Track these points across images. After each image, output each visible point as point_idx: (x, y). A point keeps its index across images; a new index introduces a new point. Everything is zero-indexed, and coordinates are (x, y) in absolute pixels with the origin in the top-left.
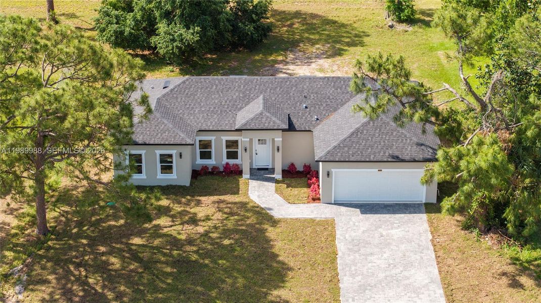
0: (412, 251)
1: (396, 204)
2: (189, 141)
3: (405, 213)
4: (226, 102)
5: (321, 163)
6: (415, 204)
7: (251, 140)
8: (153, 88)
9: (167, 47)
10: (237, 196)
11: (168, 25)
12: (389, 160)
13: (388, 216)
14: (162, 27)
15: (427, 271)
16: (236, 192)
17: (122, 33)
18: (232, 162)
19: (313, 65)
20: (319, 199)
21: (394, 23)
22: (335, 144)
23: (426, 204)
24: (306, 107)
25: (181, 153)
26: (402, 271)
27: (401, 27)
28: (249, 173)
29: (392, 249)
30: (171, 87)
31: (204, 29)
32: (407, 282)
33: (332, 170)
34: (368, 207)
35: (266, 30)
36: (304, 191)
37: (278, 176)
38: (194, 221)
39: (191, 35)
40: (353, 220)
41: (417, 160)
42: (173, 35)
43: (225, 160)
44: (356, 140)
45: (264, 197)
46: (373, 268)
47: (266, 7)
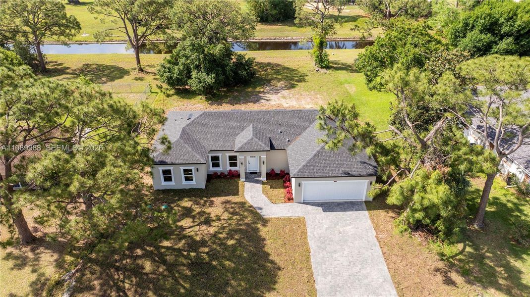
0: (364, 248)
1: (345, 202)
2: (203, 161)
3: (352, 210)
4: (228, 129)
5: (294, 179)
6: (358, 202)
7: (245, 157)
8: (182, 118)
9: (197, 86)
10: (236, 197)
11: (198, 73)
12: (343, 176)
13: (341, 213)
14: (194, 74)
15: (378, 269)
16: (236, 193)
17: (171, 78)
18: (233, 169)
19: (279, 95)
20: (292, 199)
21: (319, 69)
22: (304, 164)
23: (366, 202)
24: (281, 132)
25: (197, 168)
26: (360, 269)
27: (323, 71)
28: (244, 177)
29: (349, 246)
30: (192, 119)
31: (217, 75)
32: (366, 281)
33: (302, 182)
34: (326, 205)
35: (252, 74)
36: (282, 192)
37: (263, 178)
38: (208, 222)
39: (210, 79)
40: (318, 218)
41: (362, 175)
42: (200, 79)
43: (229, 168)
44: (317, 160)
45: (254, 197)
46: (338, 266)
47: (253, 61)
